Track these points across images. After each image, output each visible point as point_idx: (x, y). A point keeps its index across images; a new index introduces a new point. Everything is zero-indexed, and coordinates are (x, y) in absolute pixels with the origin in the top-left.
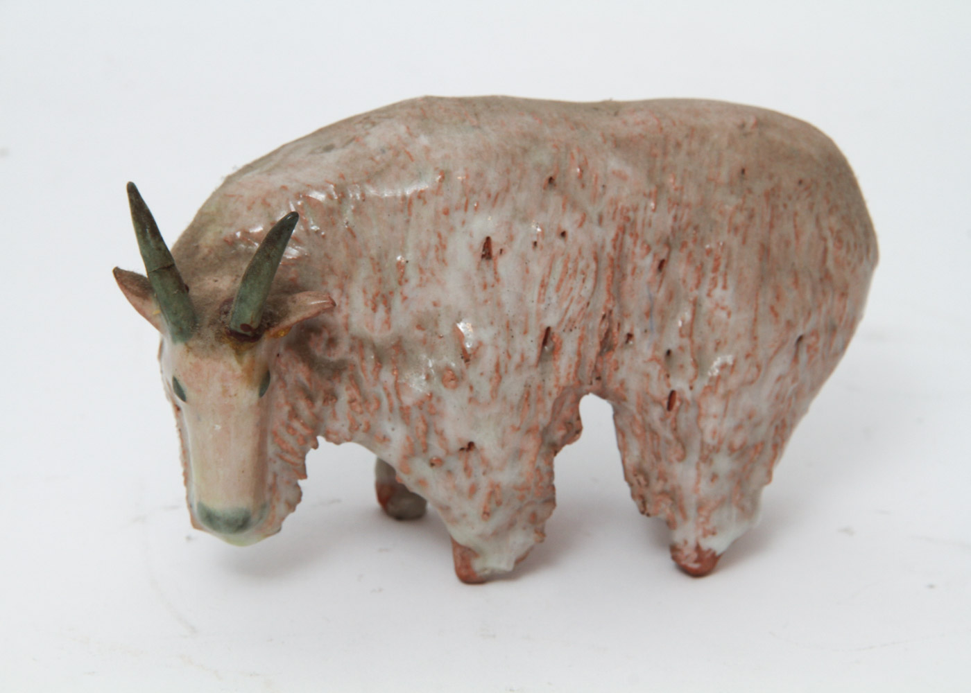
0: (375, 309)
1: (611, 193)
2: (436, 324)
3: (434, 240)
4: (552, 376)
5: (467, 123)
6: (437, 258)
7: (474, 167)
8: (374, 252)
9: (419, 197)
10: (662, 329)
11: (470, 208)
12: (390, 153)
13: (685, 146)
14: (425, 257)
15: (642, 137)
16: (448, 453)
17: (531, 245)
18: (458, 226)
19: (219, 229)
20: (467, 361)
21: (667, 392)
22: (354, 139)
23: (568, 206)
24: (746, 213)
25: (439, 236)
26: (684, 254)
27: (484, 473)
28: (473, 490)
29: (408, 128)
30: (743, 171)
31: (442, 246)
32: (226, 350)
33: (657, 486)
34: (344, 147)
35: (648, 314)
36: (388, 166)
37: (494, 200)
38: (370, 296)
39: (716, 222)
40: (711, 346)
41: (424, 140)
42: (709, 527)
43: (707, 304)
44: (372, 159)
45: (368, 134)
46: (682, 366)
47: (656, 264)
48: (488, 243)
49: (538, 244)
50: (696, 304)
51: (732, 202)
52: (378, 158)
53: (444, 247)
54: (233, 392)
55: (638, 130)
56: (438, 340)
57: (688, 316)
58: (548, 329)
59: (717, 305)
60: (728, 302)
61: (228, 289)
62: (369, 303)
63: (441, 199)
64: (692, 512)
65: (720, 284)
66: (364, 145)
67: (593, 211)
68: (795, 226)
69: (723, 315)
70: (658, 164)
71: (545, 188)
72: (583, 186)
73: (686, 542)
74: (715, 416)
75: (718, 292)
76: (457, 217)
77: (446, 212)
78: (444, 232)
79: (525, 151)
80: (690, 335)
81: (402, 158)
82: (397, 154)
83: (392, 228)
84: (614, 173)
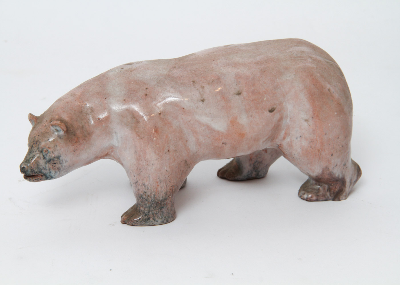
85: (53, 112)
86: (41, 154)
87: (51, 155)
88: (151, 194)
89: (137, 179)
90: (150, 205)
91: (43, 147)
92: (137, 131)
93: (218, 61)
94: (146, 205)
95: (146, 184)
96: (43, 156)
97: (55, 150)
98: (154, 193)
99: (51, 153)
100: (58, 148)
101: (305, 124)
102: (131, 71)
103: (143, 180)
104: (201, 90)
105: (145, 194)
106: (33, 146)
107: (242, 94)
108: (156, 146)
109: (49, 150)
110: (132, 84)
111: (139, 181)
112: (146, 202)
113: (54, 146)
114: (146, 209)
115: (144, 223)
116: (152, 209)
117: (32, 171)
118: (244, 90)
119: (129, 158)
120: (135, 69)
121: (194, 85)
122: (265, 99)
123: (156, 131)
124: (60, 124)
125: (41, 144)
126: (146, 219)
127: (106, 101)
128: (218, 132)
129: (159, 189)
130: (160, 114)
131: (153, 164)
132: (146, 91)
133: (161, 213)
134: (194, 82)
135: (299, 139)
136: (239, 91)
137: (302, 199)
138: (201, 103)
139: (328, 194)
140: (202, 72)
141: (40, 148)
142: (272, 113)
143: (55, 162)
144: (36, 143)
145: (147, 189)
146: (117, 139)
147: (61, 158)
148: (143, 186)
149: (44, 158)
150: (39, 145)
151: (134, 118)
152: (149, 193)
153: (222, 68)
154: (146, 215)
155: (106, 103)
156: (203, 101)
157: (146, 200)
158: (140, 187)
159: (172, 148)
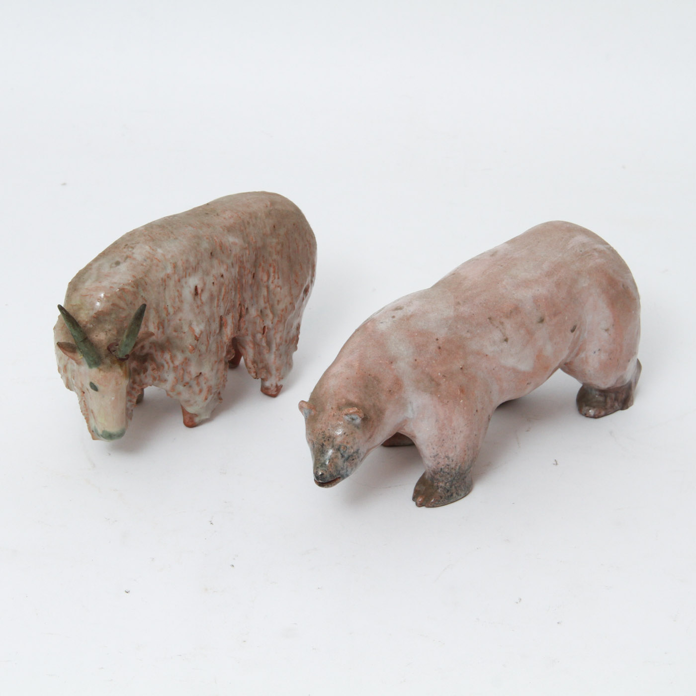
0: (159, 329)
1: (234, 253)
2: (182, 328)
3: (177, 294)
4: (225, 335)
5: (171, 238)
6: (179, 301)
7: (184, 258)
8: (154, 306)
9: (168, 277)
10: (257, 302)
11: (187, 275)
12: (149, 260)
13: (251, 223)
14: (174, 302)
15: (235, 223)
16: (191, 379)
17: (212, 284)
18: (184, 285)
19: (87, 312)
20: (198, 340)
21: (263, 326)
22: (127, 257)
23: (221, 264)
24: (280, 245)
25: (178, 291)
26: (261, 269)
27: (205, 384)
28: (201, 391)
29: (150, 247)
30: (274, 227)
31: (180, 295)
32: (117, 366)
33: (260, 366)
34: (125, 261)
35: (252, 298)
36: (151, 267)
37: (195, 269)
38: (156, 324)
39: (270, 252)
40: (276, 303)
41: (160, 251)
42: (280, 376)
43: (272, 287)
44: (142, 265)
45: (133, 253)
46: (267, 315)
47: (252, 276)
48: (196, 288)
49: (215, 283)
50: (268, 287)
51: (274, 241)
52: (145, 264)
53: (181, 295)
54: (120, 383)
55: (232, 221)
56: (183, 335)
57: (266, 293)
58: (221, 316)
59: (276, 286)
60: (280, 283)
61: (106, 339)
62: (156, 327)
63: (176, 276)
64: (274, 372)
65: (277, 276)
66: (134, 259)
67: (229, 262)
68: (297, 244)
69: (279, 289)
70: (245, 234)
71: (210, 258)
72: (223, 253)
73: (272, 385)
74: (281, 332)
75: (276, 281)
76: (183, 281)
77: (179, 281)
78: (179, 289)
79: (198, 244)
80: (268, 301)
81: (155, 261)
82: (152, 260)
83: (159, 293)
84: (232, 243)
85: (335, 395)
86: (339, 452)
87: (350, 451)
88: (456, 465)
89: (437, 451)
90: (453, 478)
91: (340, 444)
92: (439, 396)
93: (504, 283)
94: (448, 479)
95: (451, 455)
96: (341, 454)
97: (354, 444)
98: (459, 465)
99: (350, 448)
100: (357, 440)
101: (606, 334)
102: (408, 319)
103: (447, 451)
104: (501, 326)
105: (447, 467)
106: (325, 443)
107: (545, 321)
108: (464, 408)
109: (348, 446)
110: (417, 336)
111: (441, 454)
112: (448, 476)
113: (353, 440)
114: (448, 484)
115: (446, 501)
116: (455, 482)
117: (331, 475)
118: (546, 314)
119: (428, 429)
120: (411, 316)
121: (491, 323)
122: (566, 318)
123: (462, 391)
124: (358, 412)
125: (336, 441)
126: (448, 496)
127: (393, 367)
128: (524, 373)
129: (466, 458)
130: (461, 368)
131: (461, 432)
132: (438, 343)
133: (464, 484)
134: (490, 318)
135: (597, 353)
136: (541, 318)
137: (587, 417)
138: (505, 343)
139: (616, 405)
140: (494, 303)
141: (336, 445)
142: (574, 333)
143: (354, 458)
144: (329, 440)
145: (451, 461)
146: (413, 409)
147: (359, 452)
148: (446, 459)
149: (343, 456)
150: (333, 442)
151: (433, 380)
152: (453, 466)
153: (514, 292)
154: (448, 491)
155: (394, 369)
156: (506, 340)
157: (448, 474)
158: (440, 460)
159: (479, 406)
